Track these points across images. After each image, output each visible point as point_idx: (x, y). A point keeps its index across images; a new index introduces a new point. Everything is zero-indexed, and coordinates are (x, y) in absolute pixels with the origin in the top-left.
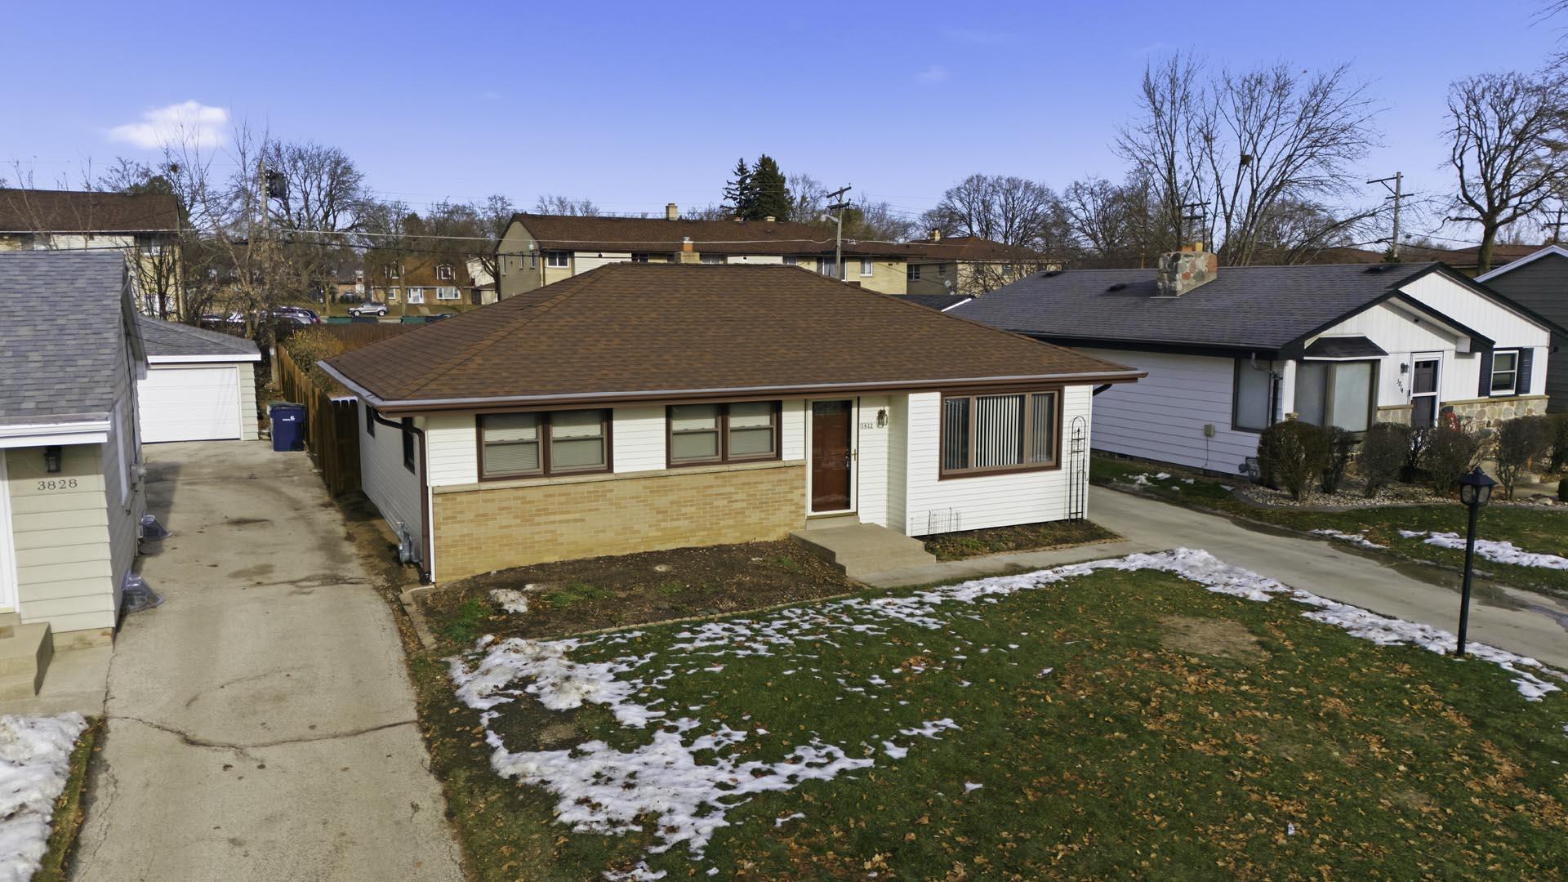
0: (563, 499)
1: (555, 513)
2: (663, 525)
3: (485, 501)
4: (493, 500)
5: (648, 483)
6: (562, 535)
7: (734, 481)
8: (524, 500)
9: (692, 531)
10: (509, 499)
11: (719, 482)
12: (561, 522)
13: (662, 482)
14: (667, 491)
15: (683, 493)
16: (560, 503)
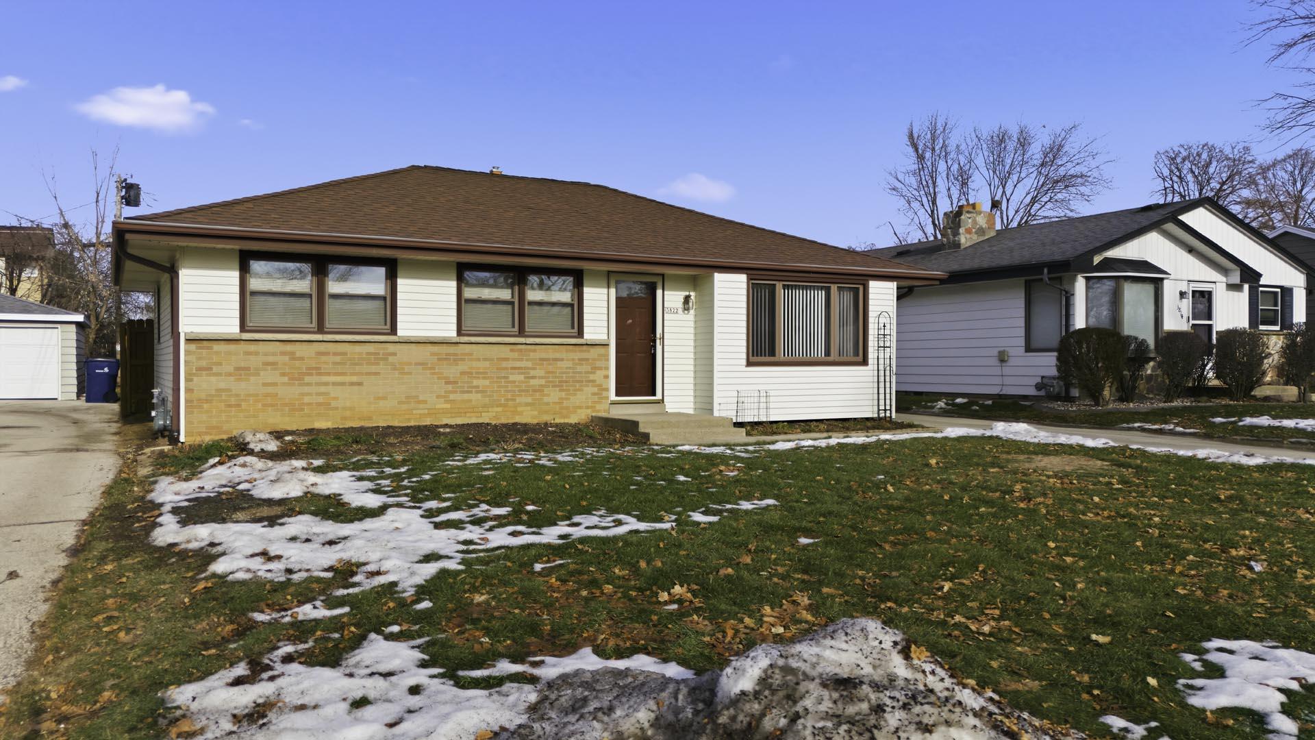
0: (338, 359)
1: (329, 374)
2: (452, 397)
3: (248, 353)
4: (257, 353)
5: (436, 349)
6: (336, 399)
7: (532, 355)
8: (292, 356)
9: (485, 406)
10: (274, 354)
11: (516, 355)
12: (334, 384)
13: (452, 349)
14: (457, 360)
15: (475, 364)
16: (335, 363)
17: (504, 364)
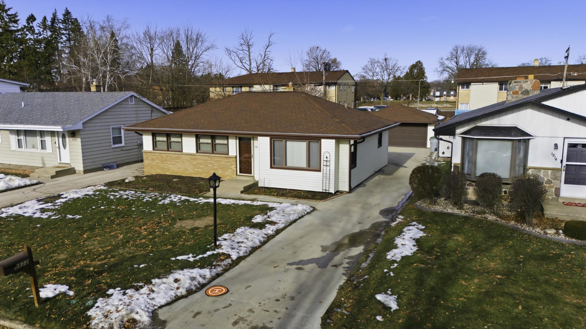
0: (170, 158)
1: (168, 161)
2: (195, 169)
3: (153, 155)
4: (156, 156)
5: (190, 156)
6: (170, 168)
7: (214, 159)
10: (160, 156)
11: (209, 159)
12: (170, 164)
13: (194, 157)
14: (195, 159)
15: (200, 161)
16: (170, 159)
17: (207, 162)
